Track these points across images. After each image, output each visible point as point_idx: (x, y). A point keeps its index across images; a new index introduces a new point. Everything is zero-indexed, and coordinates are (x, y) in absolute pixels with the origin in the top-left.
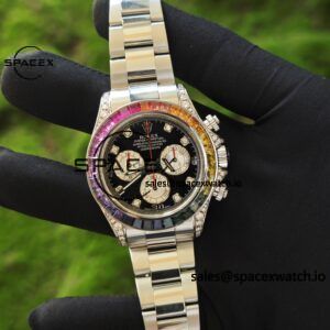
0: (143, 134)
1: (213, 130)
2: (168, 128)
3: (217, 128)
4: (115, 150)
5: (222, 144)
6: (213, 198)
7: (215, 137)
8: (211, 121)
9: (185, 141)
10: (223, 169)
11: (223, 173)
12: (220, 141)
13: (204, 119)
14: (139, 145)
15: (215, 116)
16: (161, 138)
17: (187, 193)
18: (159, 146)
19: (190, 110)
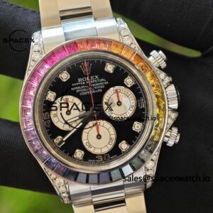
0: (83, 76)
1: (160, 68)
2: (110, 68)
3: (164, 65)
4: (51, 96)
5: (171, 83)
6: (164, 144)
7: (162, 75)
8: (157, 58)
9: (129, 81)
10: (174, 110)
11: (174, 116)
12: (168, 79)
13: (148, 55)
14: (78, 89)
15: (161, 52)
16: (102, 80)
17: (135, 140)
18: (100, 89)
19: (133, 46)
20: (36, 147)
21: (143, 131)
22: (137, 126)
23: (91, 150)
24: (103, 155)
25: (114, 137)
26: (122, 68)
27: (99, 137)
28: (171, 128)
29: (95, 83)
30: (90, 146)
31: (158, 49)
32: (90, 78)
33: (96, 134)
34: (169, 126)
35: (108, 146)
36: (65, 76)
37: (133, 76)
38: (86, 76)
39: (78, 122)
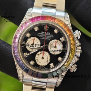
0: (44, 31)
1: (77, 38)
2: (56, 31)
3: (79, 38)
4: (28, 35)
5: (80, 46)
6: (69, 70)
7: (77, 41)
8: (77, 34)
9: (62, 39)
10: (78, 57)
11: (77, 59)
12: (79, 44)
13: (74, 31)
14: (40, 36)
15: (79, 32)
16: (51, 35)
17: (57, 64)
18: (49, 38)
19: (69, 25)
20: (15, 54)
21: (62, 62)
22: (60, 59)
23: (38, 63)
24: (42, 66)
25: (49, 60)
26: (61, 33)
27: (43, 58)
28: (74, 64)
29: (48, 35)
30: (38, 61)
31: (79, 30)
32: (46, 33)
33: (42, 57)
34: (73, 63)
35: (45, 63)
36: (36, 29)
37: (65, 37)
38: (45, 32)
39: (36, 49)
